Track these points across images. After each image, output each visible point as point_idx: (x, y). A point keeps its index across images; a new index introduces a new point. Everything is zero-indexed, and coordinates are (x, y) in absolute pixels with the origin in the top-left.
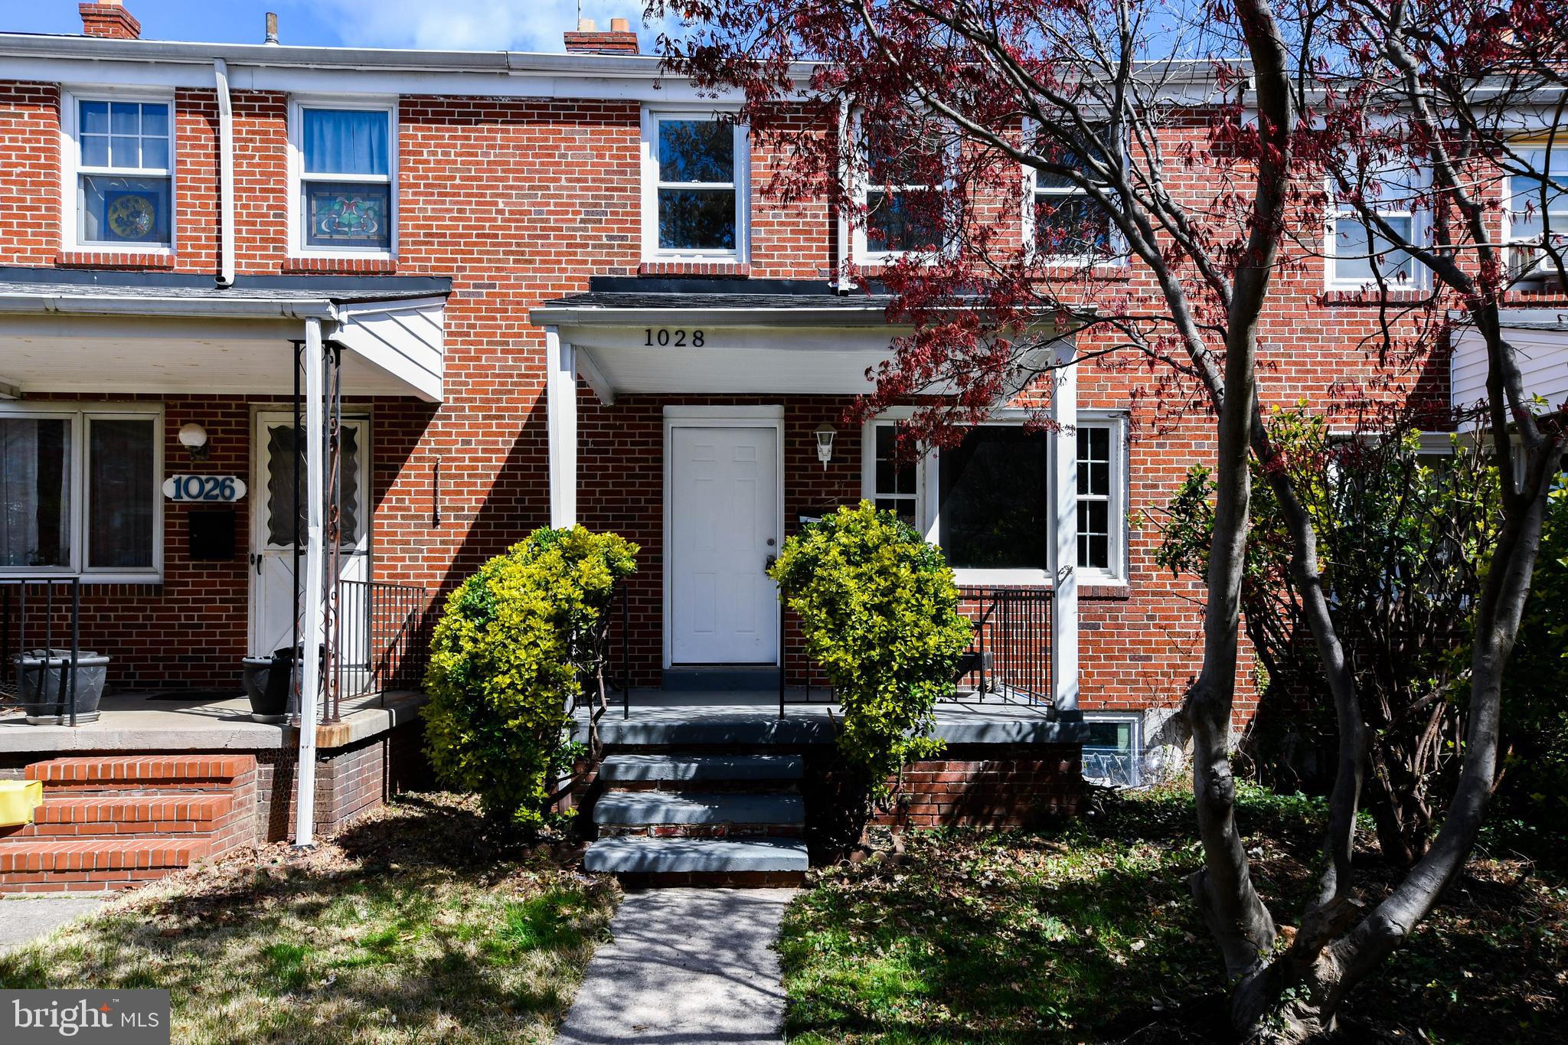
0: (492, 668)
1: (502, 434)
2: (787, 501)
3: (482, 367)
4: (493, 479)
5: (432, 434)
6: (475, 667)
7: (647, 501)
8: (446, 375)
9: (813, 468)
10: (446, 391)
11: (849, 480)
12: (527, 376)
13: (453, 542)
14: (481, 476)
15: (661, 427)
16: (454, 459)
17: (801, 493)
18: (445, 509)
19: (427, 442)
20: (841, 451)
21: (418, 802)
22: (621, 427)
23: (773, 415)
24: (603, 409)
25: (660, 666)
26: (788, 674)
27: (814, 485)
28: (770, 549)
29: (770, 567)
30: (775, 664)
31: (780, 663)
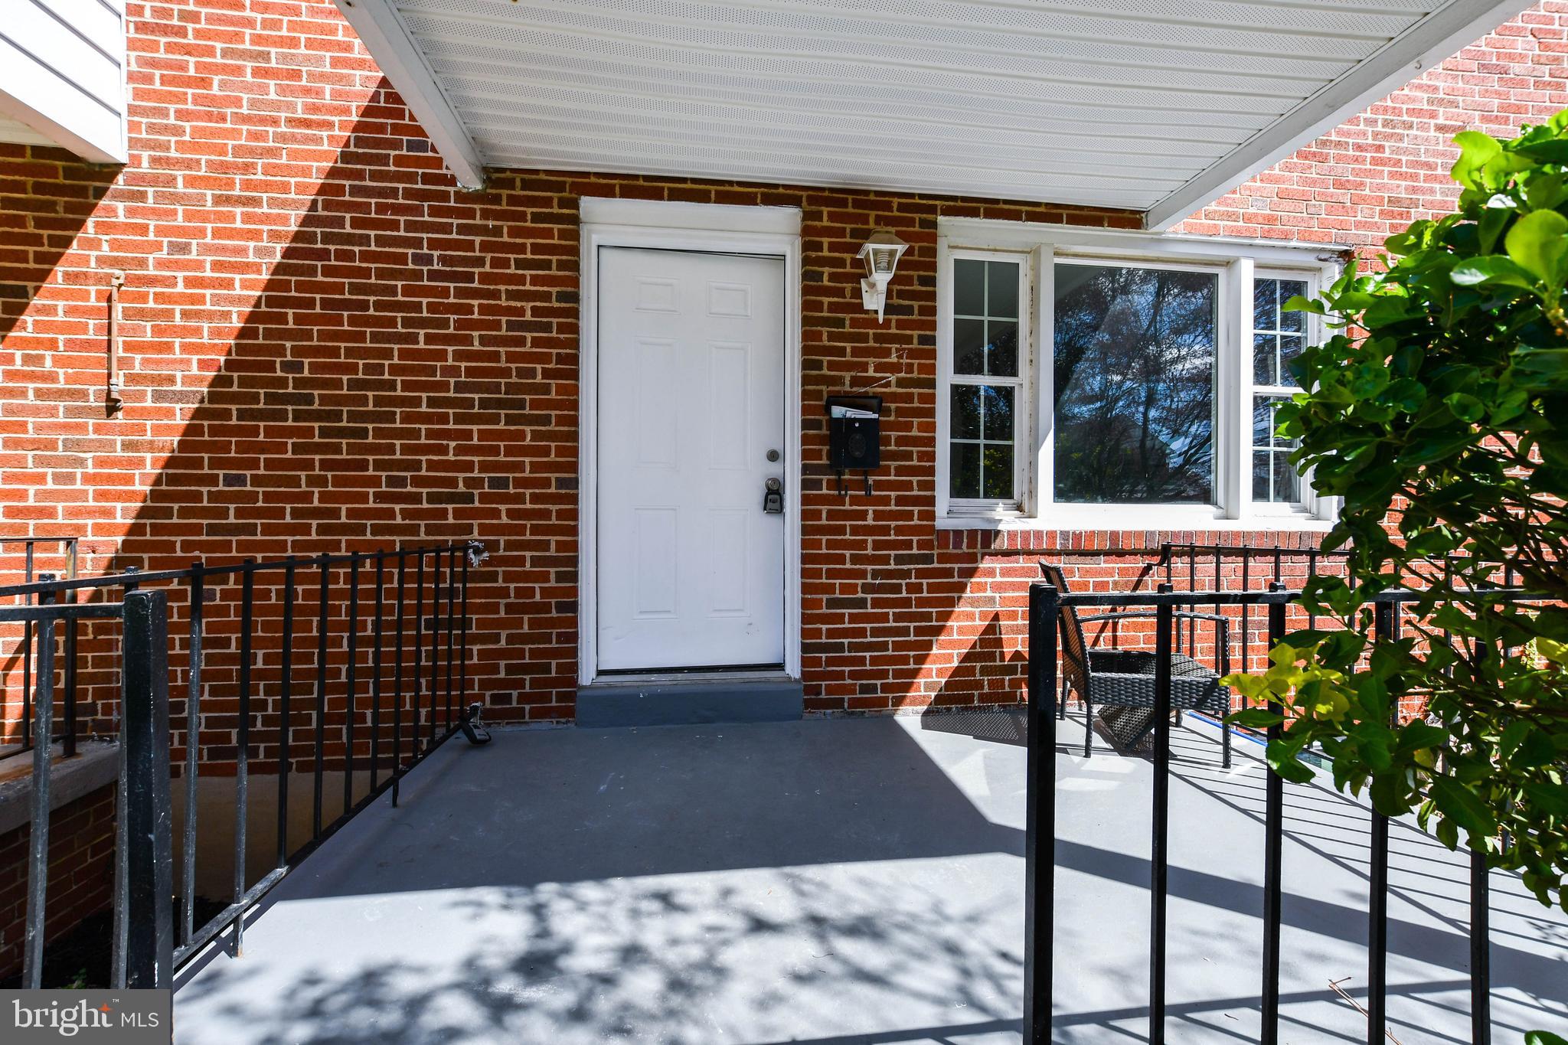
1: (255, 235)
2: (806, 380)
3: (212, 100)
4: (237, 323)
5: (103, 227)
7: (546, 374)
8: (132, 110)
9: (854, 323)
10: (133, 143)
11: (915, 345)
12: (307, 124)
13: (151, 446)
14: (210, 316)
16: (152, 281)
17: (832, 366)
18: (131, 379)
19: (94, 244)
20: (901, 294)
22: (497, 231)
23: (780, 228)
24: (460, 197)
25: (573, 682)
26: (808, 690)
27: (855, 352)
28: (774, 469)
29: (773, 498)
30: (780, 666)
31: (793, 669)
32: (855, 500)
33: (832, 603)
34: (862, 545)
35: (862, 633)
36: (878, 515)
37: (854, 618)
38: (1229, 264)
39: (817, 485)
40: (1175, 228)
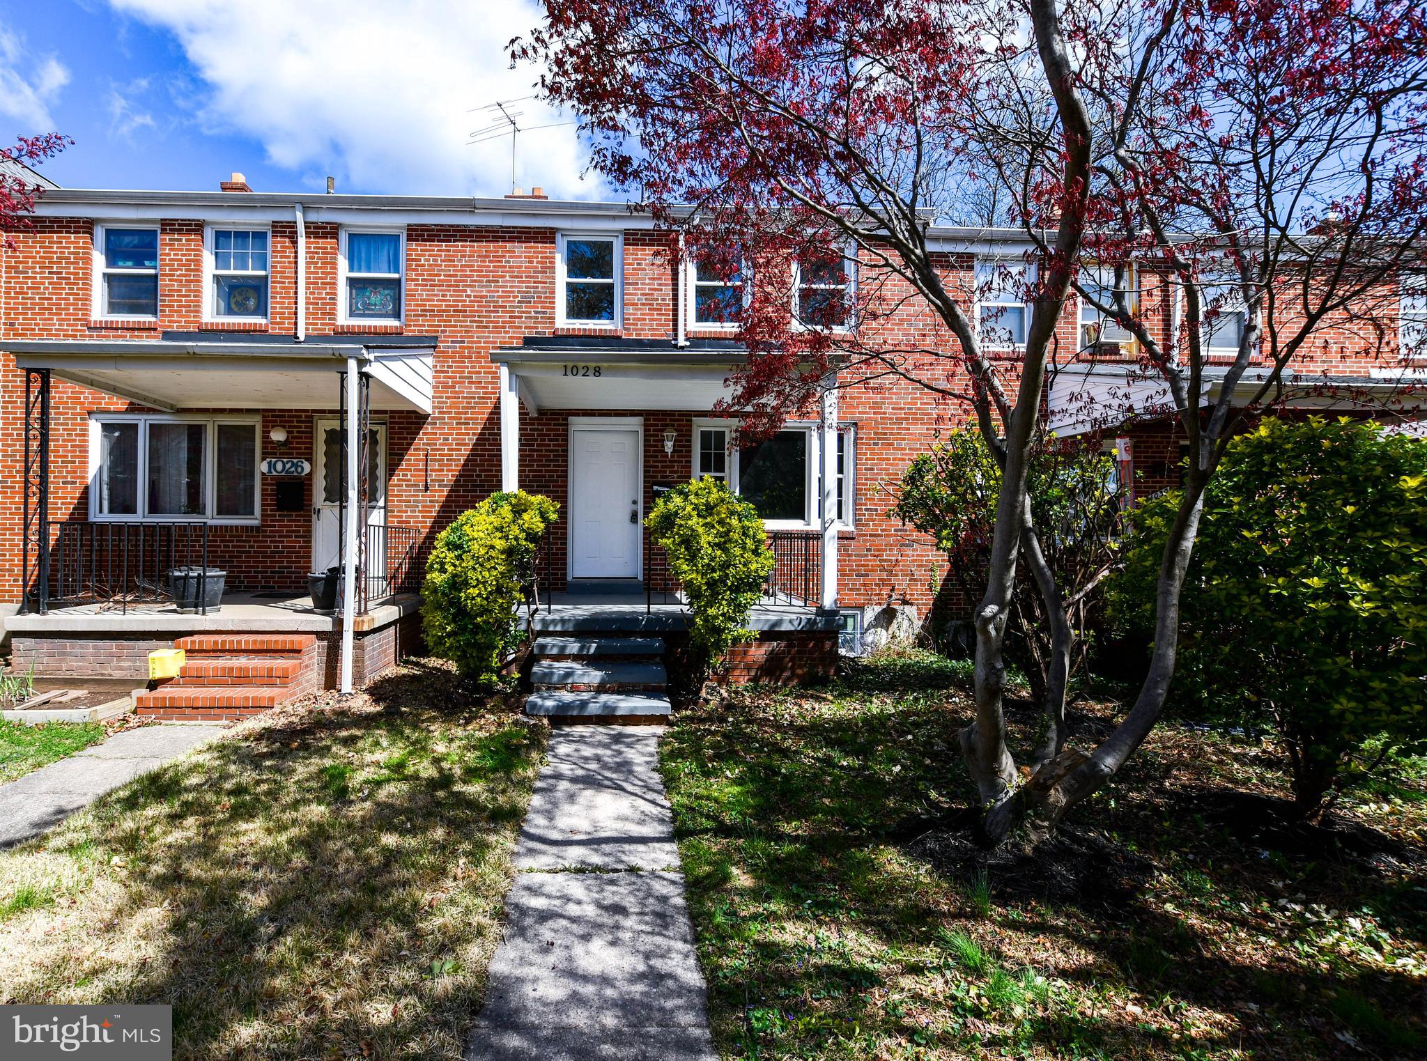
0: (466, 584)
1: (468, 434)
2: (645, 477)
3: (456, 393)
4: (462, 463)
5: (425, 434)
6: (455, 583)
7: (557, 476)
8: (434, 398)
9: (661, 457)
10: (434, 407)
11: (684, 464)
12: (483, 397)
13: (437, 502)
14: (455, 461)
15: (567, 430)
16: (438, 450)
17: (654, 472)
18: (432, 481)
19: (422, 439)
20: (678, 447)
21: (417, 664)
22: (542, 430)
23: (636, 423)
24: (531, 419)
25: (565, 579)
26: (646, 585)
27: (661, 467)
28: (634, 508)
29: (634, 518)
30: (635, 578)
31: (641, 578)
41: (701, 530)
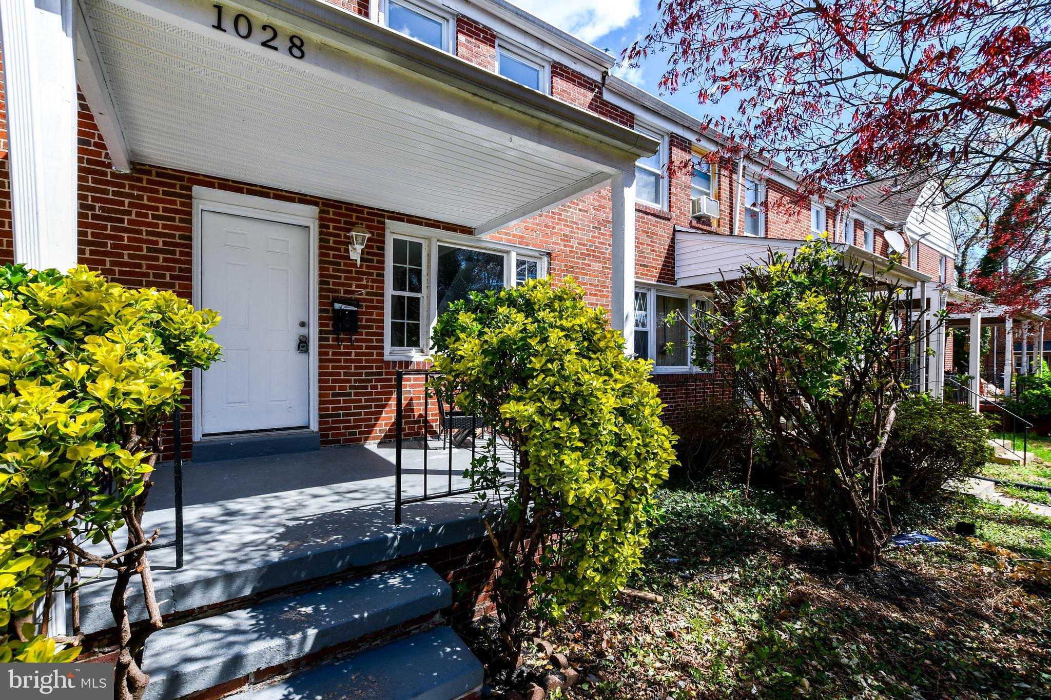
2: (321, 290)
9: (345, 265)
11: (375, 277)
15: (190, 205)
17: (334, 284)
20: (368, 253)
23: (308, 215)
25: (190, 439)
26: (322, 436)
27: (346, 278)
28: (303, 331)
29: (303, 345)
30: (307, 427)
31: (314, 427)
32: (346, 347)
33: (334, 395)
34: (349, 368)
35: (349, 408)
36: (357, 354)
37: (345, 402)
38: (508, 252)
39: (327, 339)
40: (486, 237)
41: (597, 383)
